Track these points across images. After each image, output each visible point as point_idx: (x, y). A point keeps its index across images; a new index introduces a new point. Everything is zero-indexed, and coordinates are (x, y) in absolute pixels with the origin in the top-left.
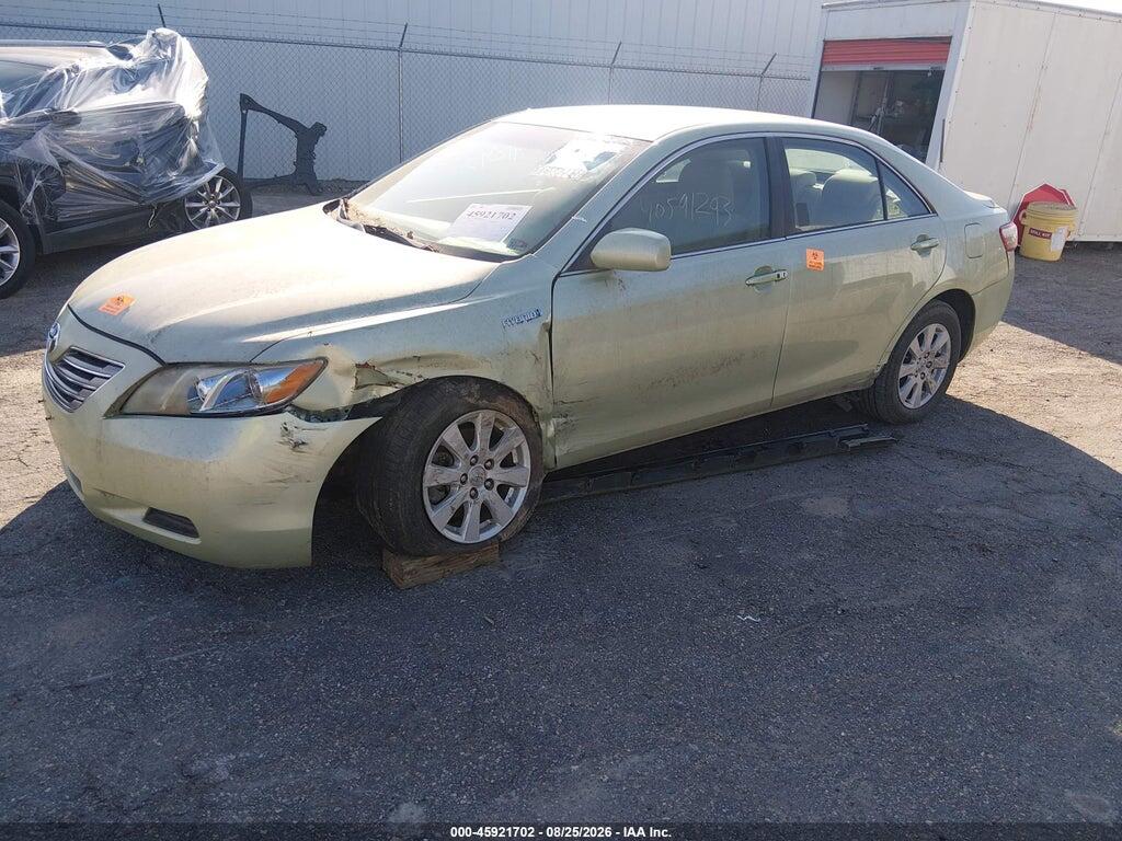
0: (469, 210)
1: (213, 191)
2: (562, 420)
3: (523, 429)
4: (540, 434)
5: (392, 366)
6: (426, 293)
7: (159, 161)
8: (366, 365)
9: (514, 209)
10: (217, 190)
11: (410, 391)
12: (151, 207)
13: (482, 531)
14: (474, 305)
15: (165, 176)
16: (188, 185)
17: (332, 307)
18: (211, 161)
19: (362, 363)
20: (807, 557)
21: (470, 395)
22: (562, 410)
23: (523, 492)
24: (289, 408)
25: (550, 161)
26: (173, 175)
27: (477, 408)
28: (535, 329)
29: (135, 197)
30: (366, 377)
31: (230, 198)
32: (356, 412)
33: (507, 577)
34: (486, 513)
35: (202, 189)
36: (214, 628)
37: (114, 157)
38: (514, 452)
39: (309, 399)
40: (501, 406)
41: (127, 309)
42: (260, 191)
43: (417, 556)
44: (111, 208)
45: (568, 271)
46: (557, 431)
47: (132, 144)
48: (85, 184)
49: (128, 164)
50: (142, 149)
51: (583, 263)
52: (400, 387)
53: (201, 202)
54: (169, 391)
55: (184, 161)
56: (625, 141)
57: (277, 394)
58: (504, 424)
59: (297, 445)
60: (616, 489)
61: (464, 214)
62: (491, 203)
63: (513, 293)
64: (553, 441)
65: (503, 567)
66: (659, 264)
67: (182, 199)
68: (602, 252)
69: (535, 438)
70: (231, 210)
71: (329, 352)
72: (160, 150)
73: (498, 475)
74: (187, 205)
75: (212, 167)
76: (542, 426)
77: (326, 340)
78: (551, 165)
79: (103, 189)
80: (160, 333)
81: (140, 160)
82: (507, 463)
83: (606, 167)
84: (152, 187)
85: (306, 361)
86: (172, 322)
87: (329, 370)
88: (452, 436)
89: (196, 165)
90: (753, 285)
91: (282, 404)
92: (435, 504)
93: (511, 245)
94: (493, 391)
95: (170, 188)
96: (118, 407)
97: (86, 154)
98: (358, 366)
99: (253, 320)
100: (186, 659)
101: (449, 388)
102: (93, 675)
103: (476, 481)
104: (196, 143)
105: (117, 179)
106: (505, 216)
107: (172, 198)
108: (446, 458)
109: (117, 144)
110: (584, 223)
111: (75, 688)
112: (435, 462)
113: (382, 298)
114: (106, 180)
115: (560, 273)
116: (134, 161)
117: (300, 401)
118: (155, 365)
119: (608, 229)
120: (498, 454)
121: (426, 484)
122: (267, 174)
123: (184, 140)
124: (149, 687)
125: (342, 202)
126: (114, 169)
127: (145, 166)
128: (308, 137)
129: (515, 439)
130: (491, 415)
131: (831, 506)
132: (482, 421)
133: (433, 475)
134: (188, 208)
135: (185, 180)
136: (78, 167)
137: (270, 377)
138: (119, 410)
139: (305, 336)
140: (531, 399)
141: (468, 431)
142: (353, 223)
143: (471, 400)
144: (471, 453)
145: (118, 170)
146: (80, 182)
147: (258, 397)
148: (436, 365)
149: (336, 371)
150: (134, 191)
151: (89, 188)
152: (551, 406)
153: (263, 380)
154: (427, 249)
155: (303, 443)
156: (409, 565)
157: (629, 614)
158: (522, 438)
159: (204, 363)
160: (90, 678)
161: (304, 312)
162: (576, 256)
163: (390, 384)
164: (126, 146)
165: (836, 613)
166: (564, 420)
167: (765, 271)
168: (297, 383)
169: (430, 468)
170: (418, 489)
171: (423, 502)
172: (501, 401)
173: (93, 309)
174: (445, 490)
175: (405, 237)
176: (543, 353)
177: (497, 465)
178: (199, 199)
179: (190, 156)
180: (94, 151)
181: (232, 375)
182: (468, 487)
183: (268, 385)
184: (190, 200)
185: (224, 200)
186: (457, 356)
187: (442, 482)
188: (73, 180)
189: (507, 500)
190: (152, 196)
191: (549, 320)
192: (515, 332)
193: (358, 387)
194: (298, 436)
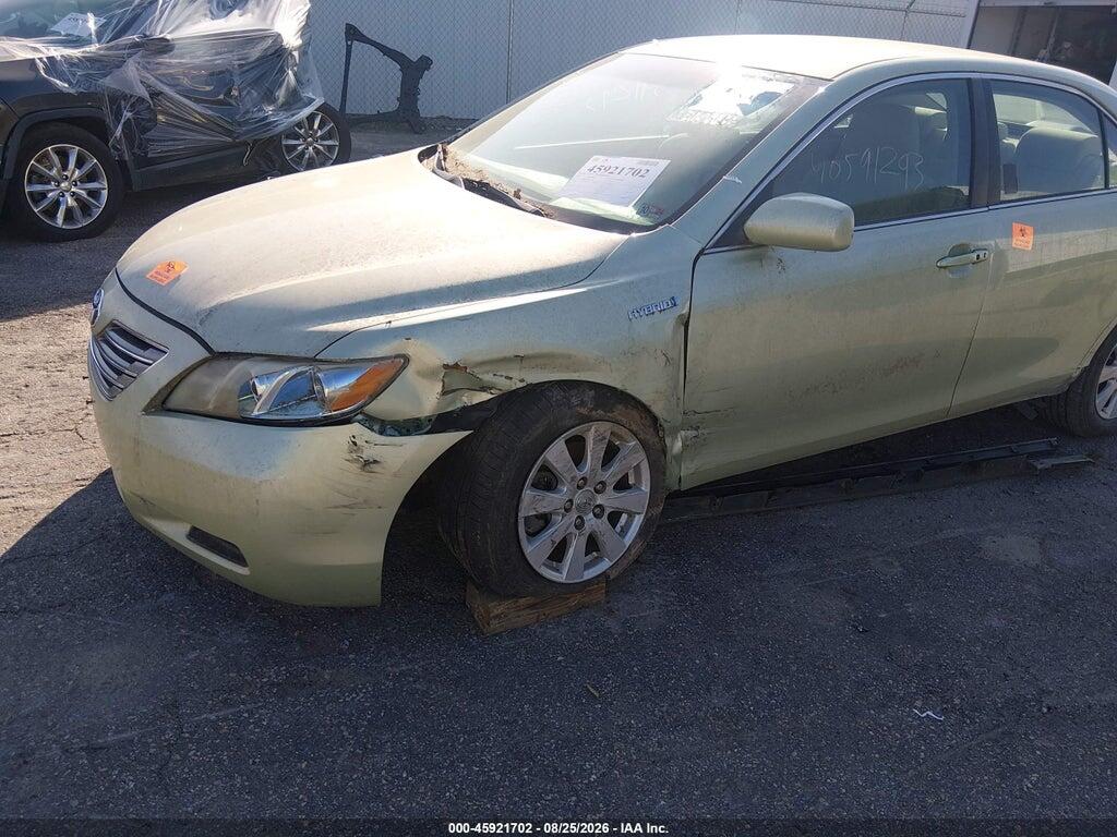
0: (589, 165)
1: (311, 128)
2: (691, 433)
3: (644, 444)
4: (664, 451)
5: (488, 368)
6: (534, 273)
7: (255, 94)
8: (456, 366)
9: (647, 163)
10: (316, 127)
11: (508, 400)
12: (246, 144)
13: (587, 566)
14: (594, 291)
15: (261, 110)
16: (285, 121)
17: (418, 289)
18: (311, 95)
19: (451, 363)
20: (995, 623)
21: (583, 403)
22: (692, 420)
23: (638, 521)
24: (360, 417)
25: (695, 103)
26: (269, 109)
27: (588, 419)
28: (668, 322)
29: (229, 133)
30: (456, 380)
31: (329, 136)
32: (440, 423)
33: (612, 624)
34: (592, 544)
35: (299, 125)
36: (263, 676)
37: (208, 88)
38: (631, 472)
39: (384, 405)
40: (620, 418)
41: (178, 278)
42: (363, 127)
43: (507, 597)
44: (203, 144)
45: (714, 246)
46: (685, 446)
47: (228, 76)
48: (177, 117)
49: (221, 97)
50: (237, 80)
51: (734, 237)
52: (496, 393)
53: (298, 139)
54: (218, 385)
55: (281, 94)
56: (791, 78)
57: (347, 399)
58: (620, 437)
59: (367, 463)
60: (748, 510)
61: (584, 169)
62: (620, 155)
63: (643, 275)
64: (678, 458)
65: (610, 612)
66: (837, 243)
67: (279, 136)
68: (758, 224)
69: (658, 457)
70: (330, 148)
71: (412, 348)
72: (256, 82)
73: (609, 500)
74: (284, 143)
75: (311, 101)
76: (668, 441)
77: (409, 332)
78: (695, 107)
79: (195, 123)
80: (211, 312)
81: (235, 93)
82: (622, 485)
83: (769, 111)
84: (246, 122)
85: (382, 358)
86: (227, 298)
87: (409, 372)
88: (557, 454)
89: (294, 100)
90: (945, 267)
91: (351, 412)
92: (532, 535)
93: (643, 209)
94: (609, 398)
95: (265, 123)
96: (158, 402)
97: (178, 85)
98: (446, 366)
99: (322, 303)
100: (225, 719)
101: (557, 395)
102: (116, 733)
103: (582, 508)
104: (295, 75)
105: (210, 112)
106: (636, 172)
107: (267, 135)
108: (548, 481)
109: (212, 74)
110: (737, 185)
111: (92, 750)
112: (535, 485)
113: (480, 278)
114: (199, 114)
115: (703, 249)
116: (228, 93)
117: (375, 408)
118: (204, 354)
119: (767, 194)
120: (611, 475)
121: (522, 514)
122: (371, 110)
123: (282, 71)
124: (179, 758)
125: (440, 149)
126: (206, 101)
127: (240, 97)
128: (413, 70)
129: (633, 456)
130: (605, 428)
131: (1017, 547)
132: (594, 436)
133: (532, 502)
134: (286, 146)
135: (282, 115)
136: (170, 99)
137: (338, 377)
138: (161, 404)
139: (383, 326)
140: (657, 409)
141: (577, 449)
142: (450, 175)
143: (584, 411)
144: (579, 475)
145: (213, 102)
146: (172, 115)
147: (323, 401)
148: (543, 367)
149: (418, 373)
150: (227, 126)
151: (180, 121)
152: (680, 417)
153: (329, 382)
154: (537, 213)
155: (375, 462)
156: (497, 608)
157: (771, 695)
158: (642, 455)
159: (262, 355)
160: (111, 738)
161: (384, 293)
162: (725, 228)
163: (483, 389)
164: (221, 78)
165: (1040, 710)
166: (694, 433)
167: (960, 250)
168: (370, 387)
169: (528, 494)
170: (512, 521)
171: (518, 536)
172: (619, 411)
173: (140, 275)
174: (545, 520)
175: (511, 196)
176: (676, 353)
177: (610, 488)
178: (297, 137)
179: (287, 89)
180: (185, 81)
181: (293, 372)
182: (574, 515)
183: (334, 388)
184: (287, 137)
185: (323, 138)
186: (569, 357)
187: (542, 510)
188: (163, 113)
189: (618, 528)
190: (249, 131)
191: (686, 311)
192: (642, 326)
193: (444, 393)
194: (368, 453)
